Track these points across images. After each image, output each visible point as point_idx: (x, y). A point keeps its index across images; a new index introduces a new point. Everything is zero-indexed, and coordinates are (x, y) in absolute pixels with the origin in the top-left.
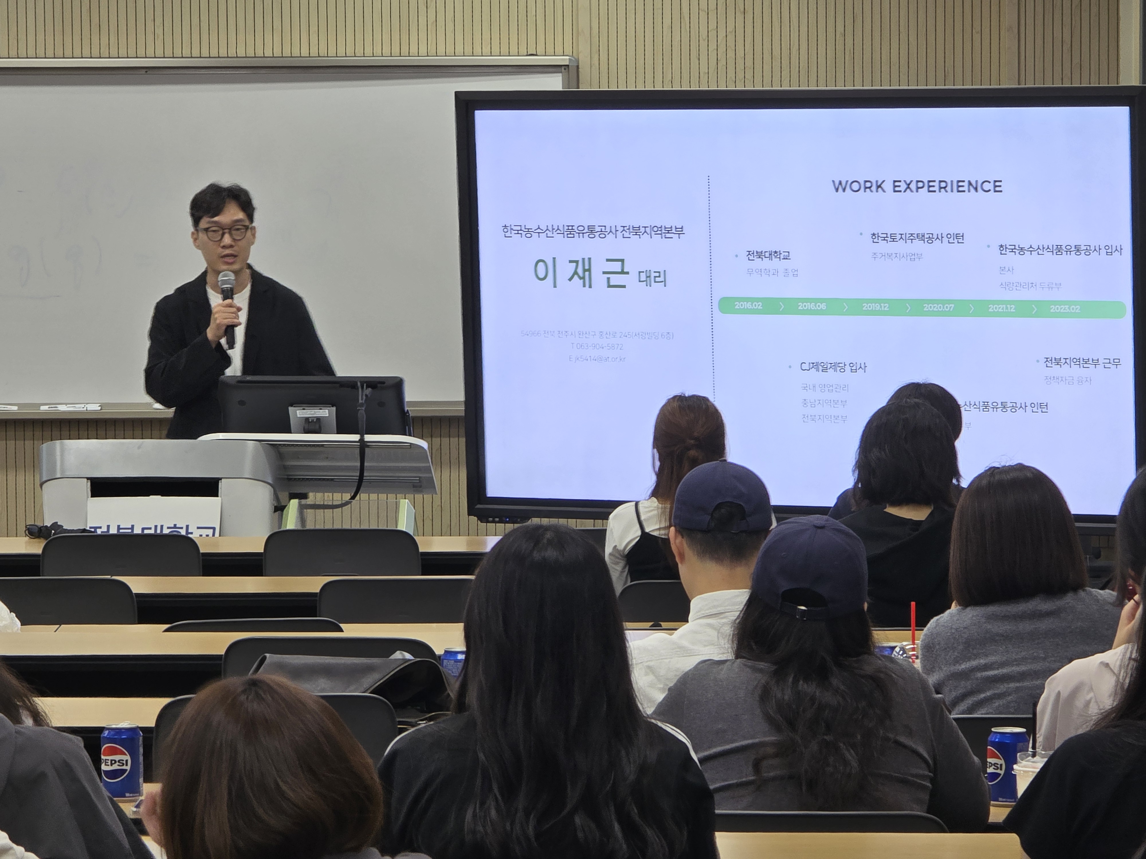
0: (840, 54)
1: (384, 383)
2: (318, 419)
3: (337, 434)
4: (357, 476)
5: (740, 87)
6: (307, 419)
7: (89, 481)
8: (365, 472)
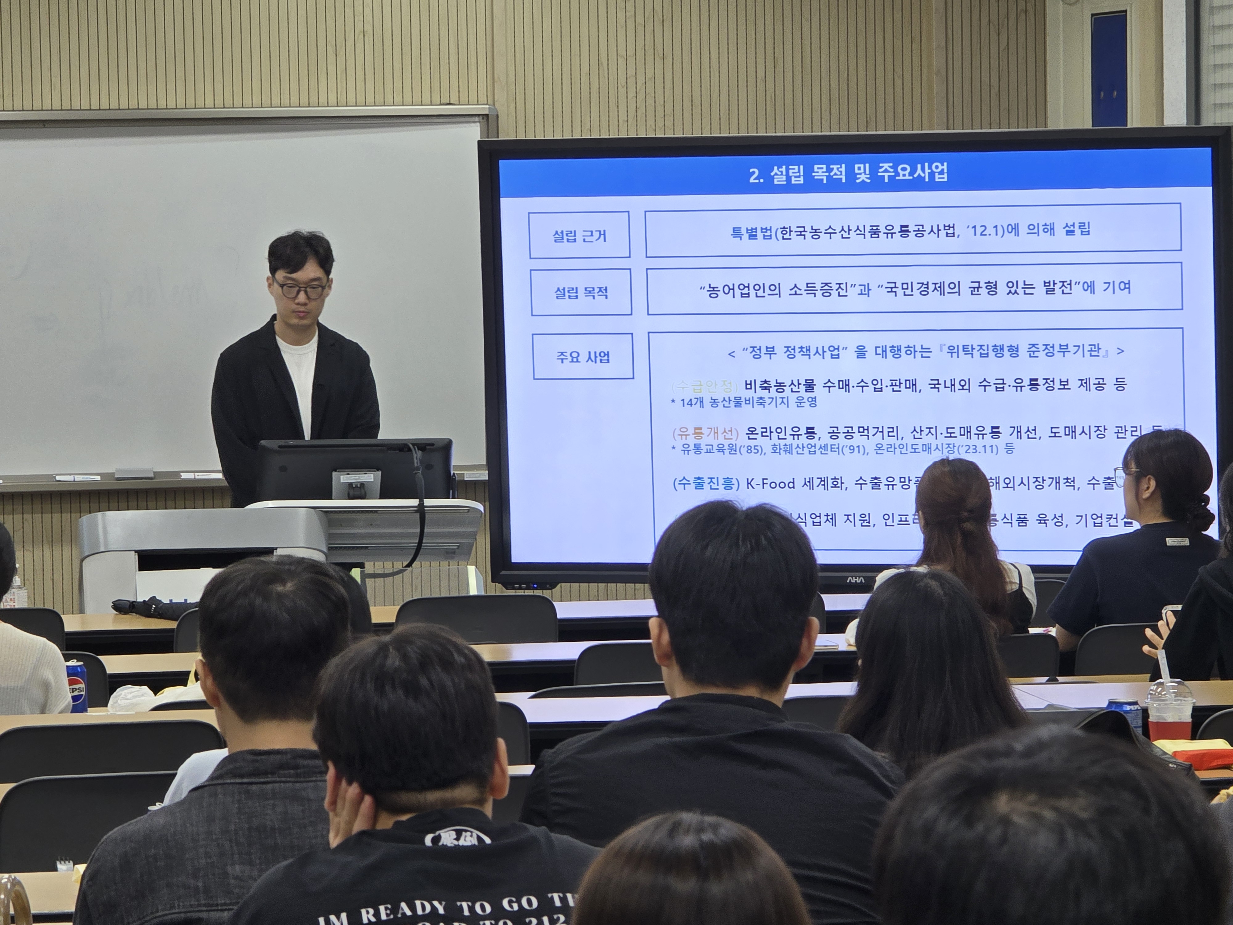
0: (761, 100)
1: (433, 445)
2: (362, 484)
3: (380, 498)
4: (416, 543)
5: (660, 135)
6: (350, 484)
7: (137, 554)
8: (424, 538)
